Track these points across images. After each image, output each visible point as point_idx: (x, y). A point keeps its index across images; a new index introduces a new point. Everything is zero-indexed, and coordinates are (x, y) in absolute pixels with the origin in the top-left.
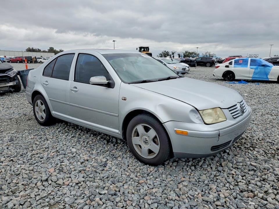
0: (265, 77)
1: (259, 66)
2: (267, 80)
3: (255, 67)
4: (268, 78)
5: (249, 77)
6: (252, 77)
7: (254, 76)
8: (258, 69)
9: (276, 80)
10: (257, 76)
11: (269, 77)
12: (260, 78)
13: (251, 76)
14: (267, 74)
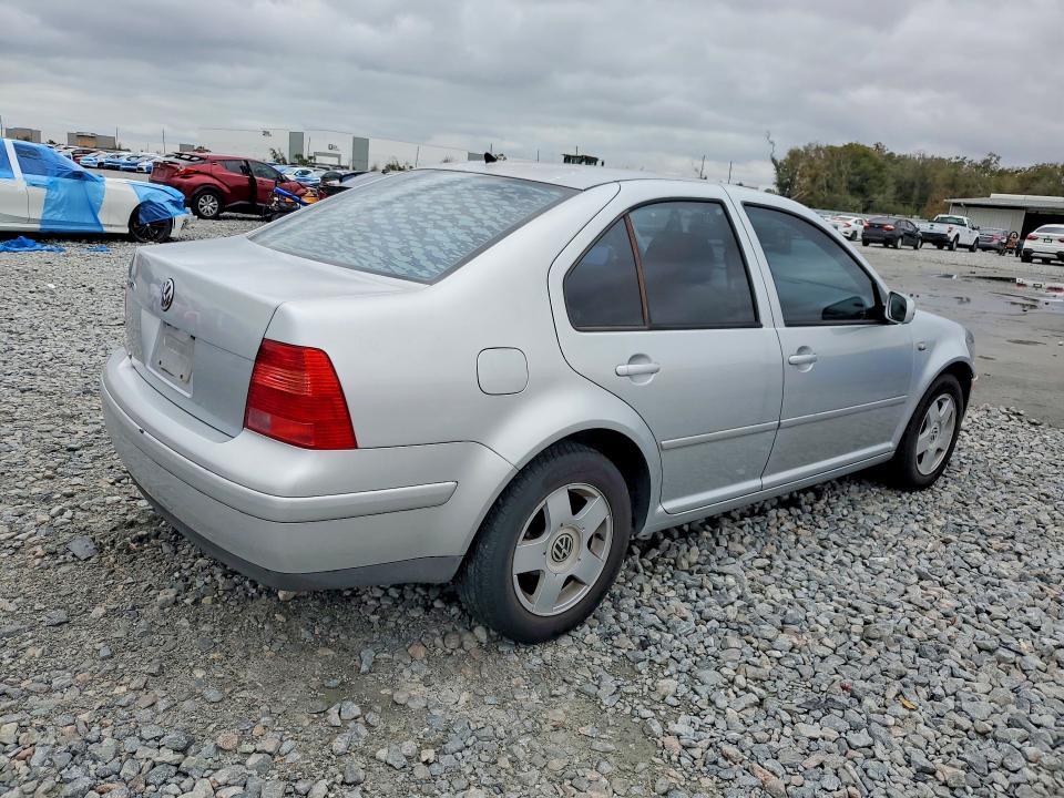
0: (89, 219)
1: (58, 176)
2: (97, 229)
3: (44, 179)
4: (99, 224)
5: (29, 220)
6: (42, 222)
7: (48, 217)
8: (60, 189)
9: (126, 230)
10: (59, 217)
11: (102, 218)
12: (73, 224)
13: (37, 214)
14: (93, 209)
